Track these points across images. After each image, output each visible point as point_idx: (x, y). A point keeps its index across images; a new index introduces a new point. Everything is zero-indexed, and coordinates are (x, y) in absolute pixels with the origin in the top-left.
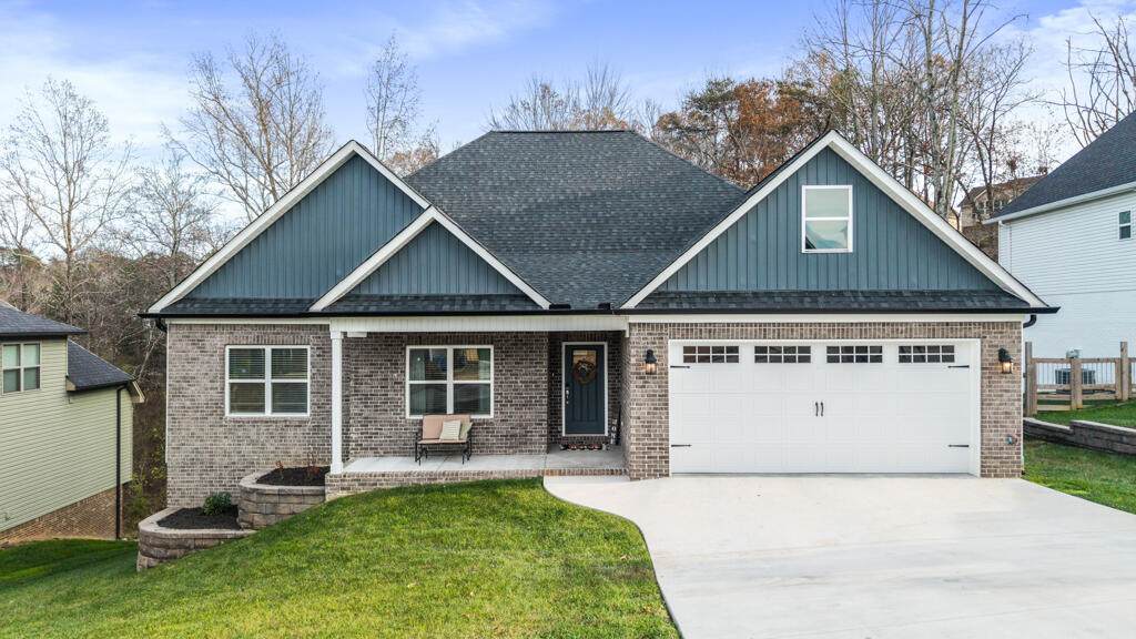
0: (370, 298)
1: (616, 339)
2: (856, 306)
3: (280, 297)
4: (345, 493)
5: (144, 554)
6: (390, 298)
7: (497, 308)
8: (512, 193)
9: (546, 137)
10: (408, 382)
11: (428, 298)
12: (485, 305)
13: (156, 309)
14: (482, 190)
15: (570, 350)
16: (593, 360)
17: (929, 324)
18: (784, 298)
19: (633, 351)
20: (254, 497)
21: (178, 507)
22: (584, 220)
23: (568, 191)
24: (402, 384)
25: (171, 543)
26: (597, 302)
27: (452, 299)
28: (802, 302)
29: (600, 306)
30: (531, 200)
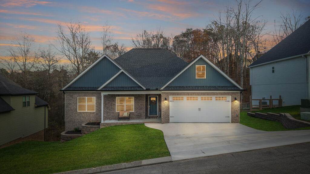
0: (109, 87)
1: (160, 95)
2: (206, 89)
3: (89, 86)
4: (104, 127)
5: (62, 139)
6: (113, 87)
7: (135, 89)
8: (138, 63)
9: (145, 50)
10: (116, 104)
11: (121, 87)
12: (133, 89)
13: (63, 89)
14: (131, 63)
15: (150, 98)
16: (155, 100)
17: (221, 93)
18: (192, 87)
19: (162, 98)
20: (85, 128)
21: (68, 131)
22: (153, 70)
23: (150, 63)
24: (115, 105)
25: (68, 137)
26: (155, 88)
27: (126, 88)
28: (195, 88)
29: (156, 89)
30: (142, 65)
